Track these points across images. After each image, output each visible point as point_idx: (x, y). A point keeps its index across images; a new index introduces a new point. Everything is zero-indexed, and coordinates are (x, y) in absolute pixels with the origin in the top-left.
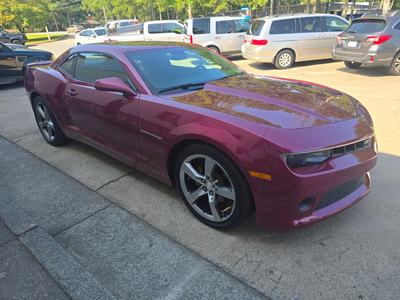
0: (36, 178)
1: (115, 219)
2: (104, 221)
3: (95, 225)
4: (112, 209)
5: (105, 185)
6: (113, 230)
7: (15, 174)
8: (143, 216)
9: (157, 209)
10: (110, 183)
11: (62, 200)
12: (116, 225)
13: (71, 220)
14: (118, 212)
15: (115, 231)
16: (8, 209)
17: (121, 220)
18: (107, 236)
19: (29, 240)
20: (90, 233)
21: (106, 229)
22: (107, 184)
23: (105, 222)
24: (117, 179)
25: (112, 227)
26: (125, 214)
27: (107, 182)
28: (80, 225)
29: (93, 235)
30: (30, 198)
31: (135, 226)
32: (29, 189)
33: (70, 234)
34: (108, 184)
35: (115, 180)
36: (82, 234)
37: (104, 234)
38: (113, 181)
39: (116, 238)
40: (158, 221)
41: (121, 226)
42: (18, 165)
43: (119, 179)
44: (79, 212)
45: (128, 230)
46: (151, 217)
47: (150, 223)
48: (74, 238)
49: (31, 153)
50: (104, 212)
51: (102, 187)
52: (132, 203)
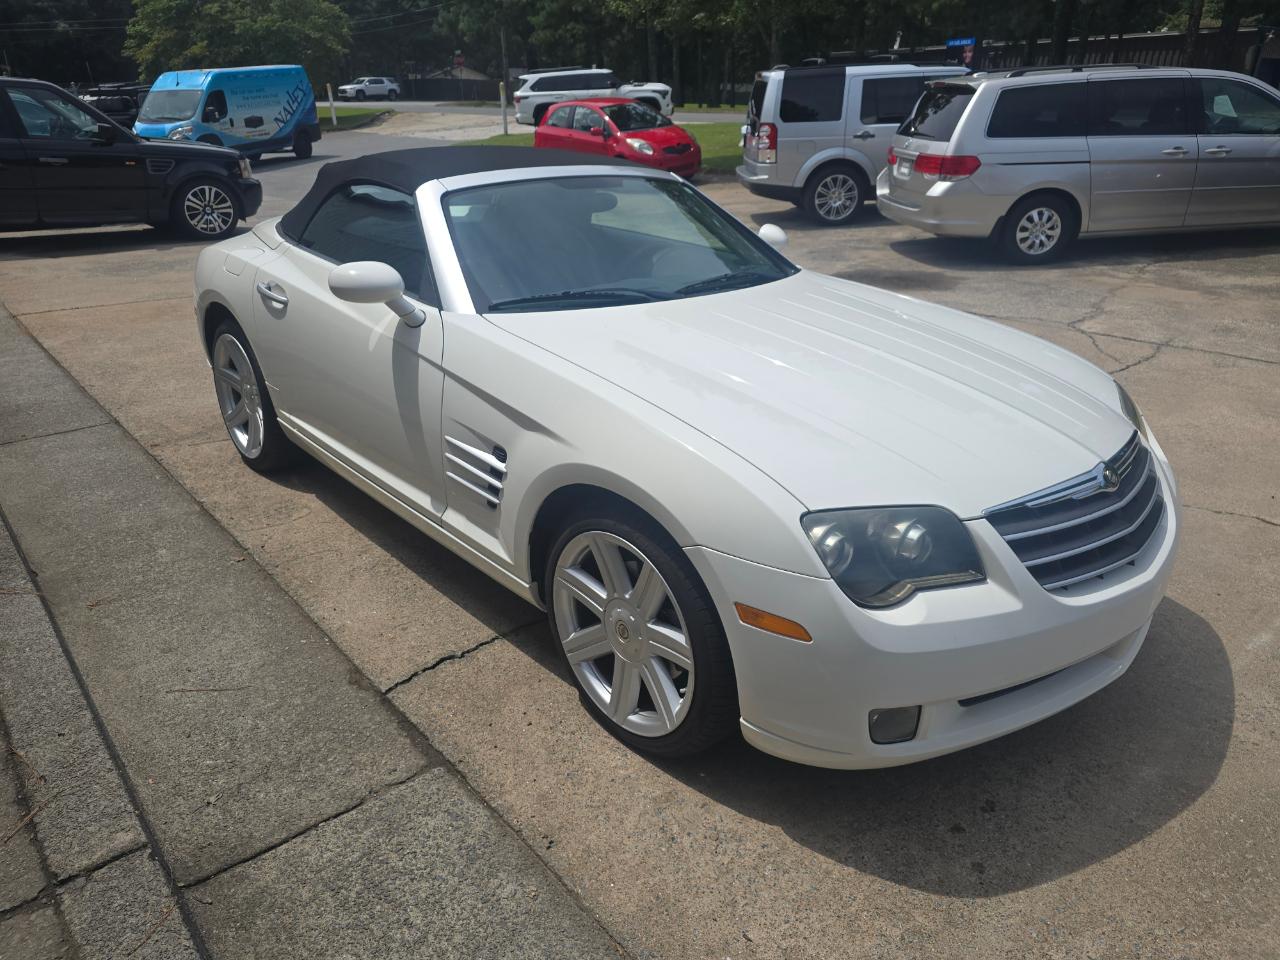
0: (197, 607)
1: (440, 841)
2: (395, 841)
3: (361, 858)
4: (434, 788)
5: (424, 671)
6: (424, 895)
7: (132, 582)
8: (546, 842)
9: (608, 818)
10: (442, 666)
11: (260, 715)
12: (438, 872)
13: (279, 814)
14: (454, 804)
15: (432, 899)
16: (61, 746)
17: (460, 848)
18: (398, 920)
19: (96, 912)
20: (336, 891)
21: (398, 882)
22: (430, 665)
23: (400, 848)
24: (468, 652)
25: (422, 875)
26: (480, 819)
27: (431, 659)
28: (307, 847)
29: (343, 905)
30: (158, 691)
31: (510, 888)
32: (163, 651)
33: (262, 883)
34: (433, 667)
35: (463, 655)
36: (305, 894)
37: (386, 905)
38: (451, 657)
39: (431, 938)
40: (604, 877)
41: (456, 879)
42: (152, 549)
43: (476, 648)
44: (313, 783)
45: (480, 906)
46: (579, 854)
47: (570, 886)
48: (271, 907)
49: (200, 504)
50: (401, 799)
51: (410, 679)
52: (510, 773)
